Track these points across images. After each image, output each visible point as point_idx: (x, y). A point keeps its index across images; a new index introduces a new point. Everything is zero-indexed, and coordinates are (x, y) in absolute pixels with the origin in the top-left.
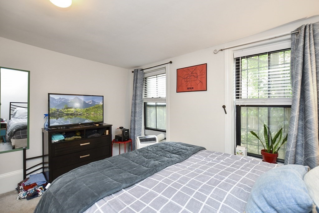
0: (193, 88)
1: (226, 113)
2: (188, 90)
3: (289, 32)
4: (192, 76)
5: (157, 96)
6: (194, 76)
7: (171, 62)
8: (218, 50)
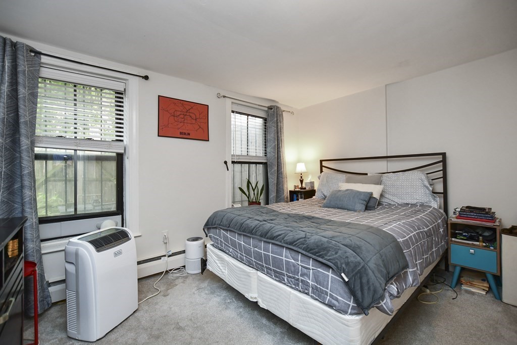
0: (189, 134)
1: (228, 170)
2: (181, 136)
3: (267, 106)
4: (188, 117)
5: (84, 135)
6: (191, 116)
7: (146, 78)
8: (222, 95)
